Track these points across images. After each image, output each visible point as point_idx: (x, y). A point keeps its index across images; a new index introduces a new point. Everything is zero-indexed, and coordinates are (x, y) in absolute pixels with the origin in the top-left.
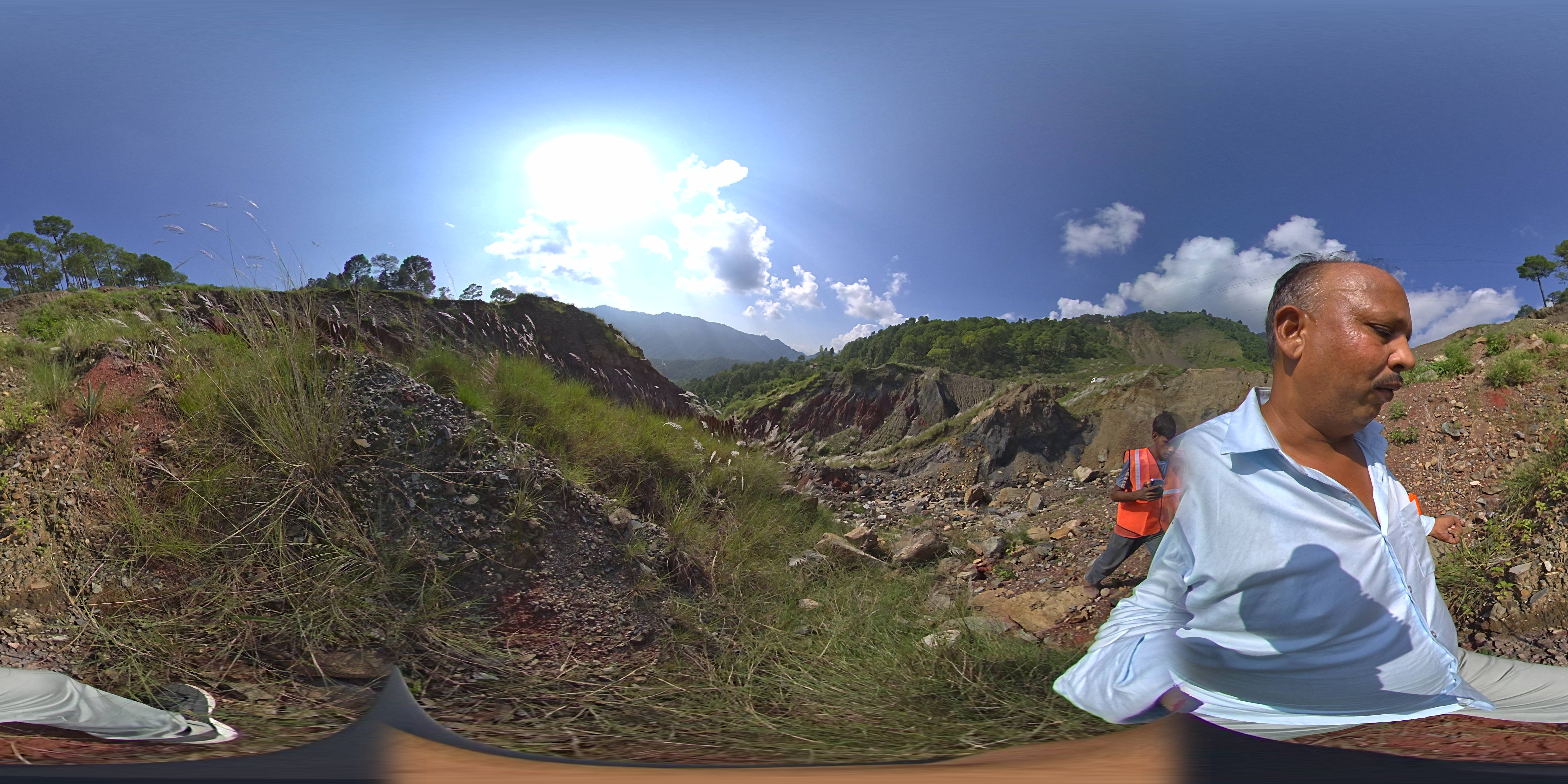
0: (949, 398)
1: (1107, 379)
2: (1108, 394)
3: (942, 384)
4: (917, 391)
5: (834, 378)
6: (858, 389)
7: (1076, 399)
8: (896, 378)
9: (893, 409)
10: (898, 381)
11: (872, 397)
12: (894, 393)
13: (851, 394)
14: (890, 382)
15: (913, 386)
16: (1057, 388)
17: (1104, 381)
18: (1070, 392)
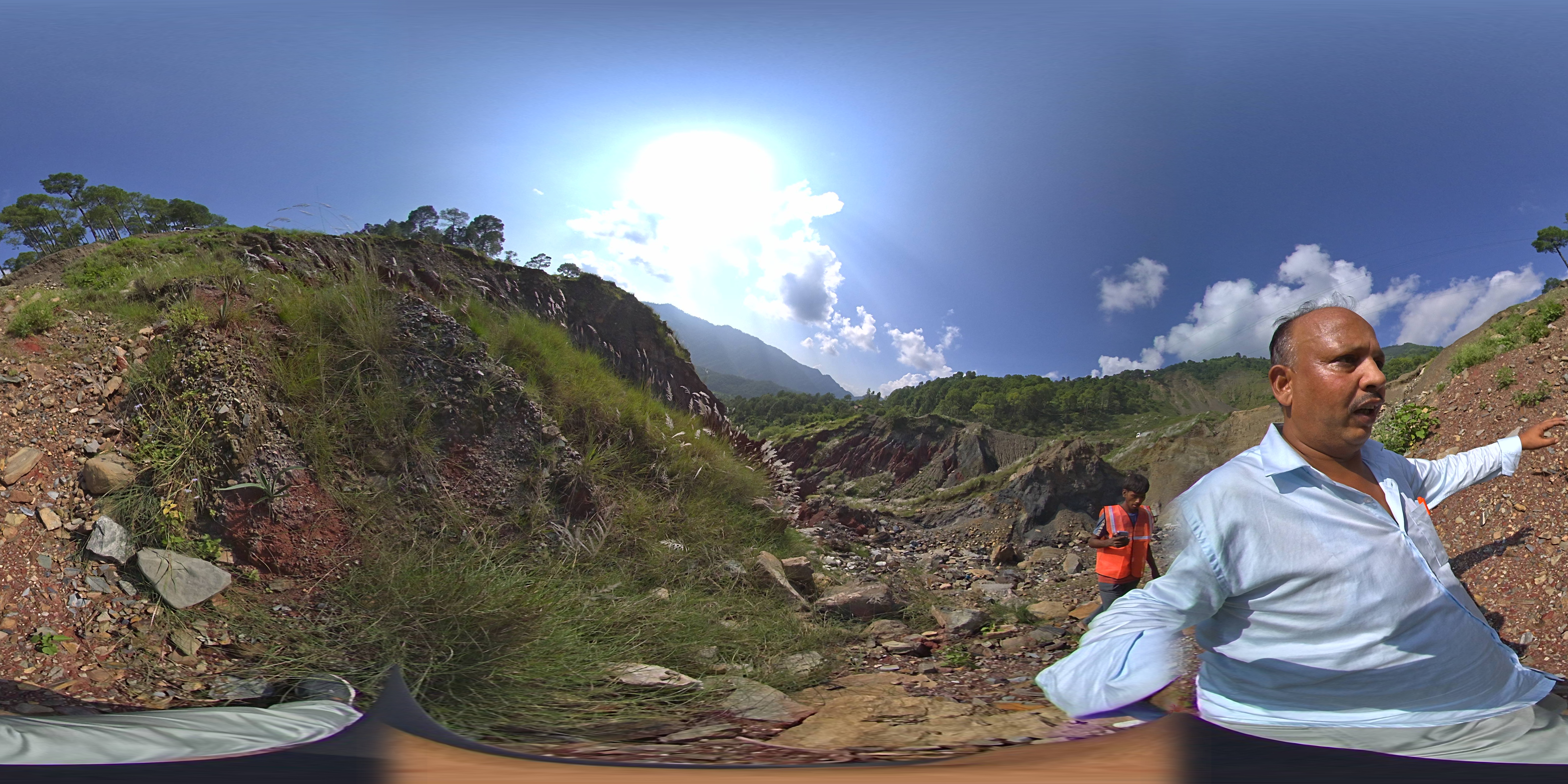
0: (989, 454)
1: (1152, 432)
2: (1154, 447)
3: (983, 440)
4: (957, 444)
5: (875, 421)
6: (897, 436)
7: (1122, 455)
8: (937, 430)
9: (930, 459)
10: (938, 433)
11: (910, 445)
12: (933, 443)
13: (889, 439)
14: (930, 433)
15: (954, 439)
16: (1101, 445)
17: (1149, 435)
18: (1115, 449)
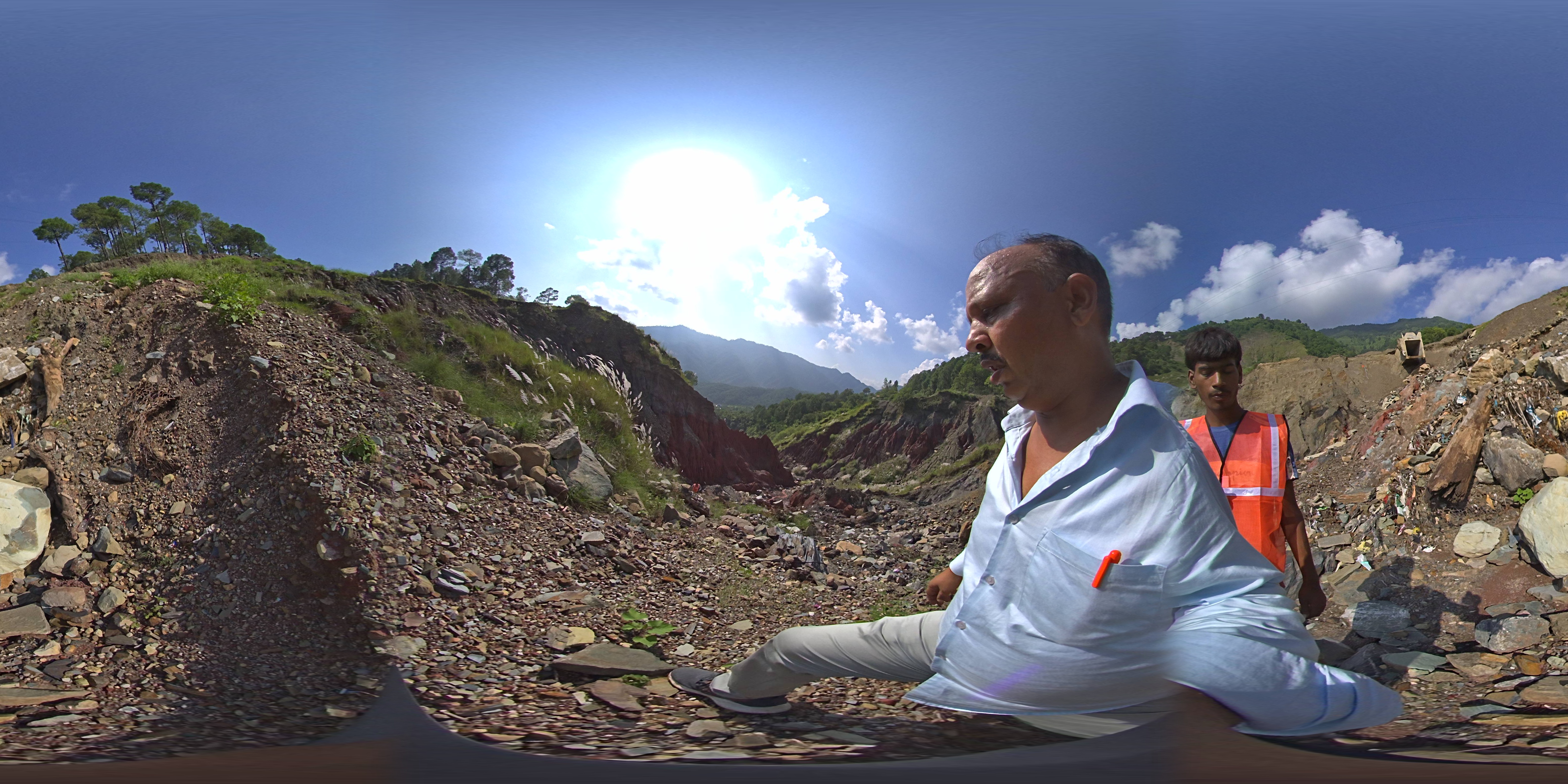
4: (971, 419)
5: (885, 407)
6: (909, 418)
8: (950, 406)
9: (945, 438)
10: (952, 409)
11: (922, 426)
12: (947, 421)
14: (943, 410)
15: (968, 413)
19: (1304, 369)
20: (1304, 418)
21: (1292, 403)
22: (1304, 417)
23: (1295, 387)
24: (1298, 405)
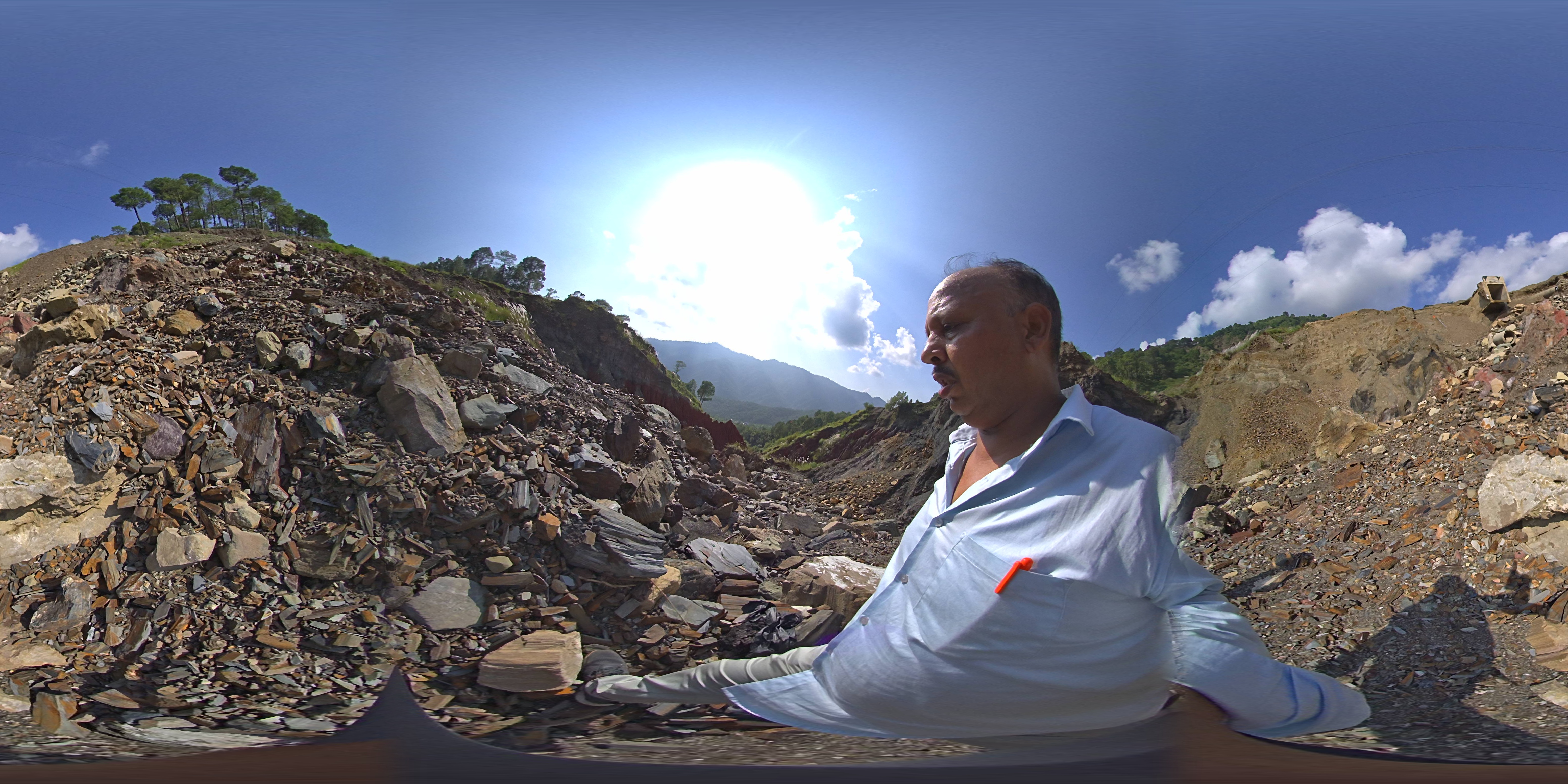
19: (1366, 321)
20: (1384, 369)
21: (1359, 357)
22: (1383, 367)
23: (1360, 341)
24: (1371, 356)
